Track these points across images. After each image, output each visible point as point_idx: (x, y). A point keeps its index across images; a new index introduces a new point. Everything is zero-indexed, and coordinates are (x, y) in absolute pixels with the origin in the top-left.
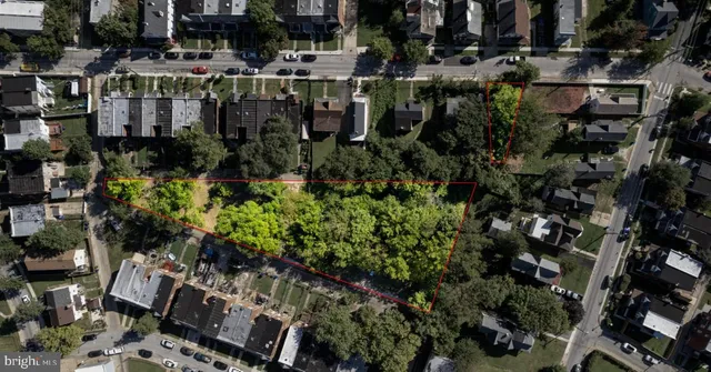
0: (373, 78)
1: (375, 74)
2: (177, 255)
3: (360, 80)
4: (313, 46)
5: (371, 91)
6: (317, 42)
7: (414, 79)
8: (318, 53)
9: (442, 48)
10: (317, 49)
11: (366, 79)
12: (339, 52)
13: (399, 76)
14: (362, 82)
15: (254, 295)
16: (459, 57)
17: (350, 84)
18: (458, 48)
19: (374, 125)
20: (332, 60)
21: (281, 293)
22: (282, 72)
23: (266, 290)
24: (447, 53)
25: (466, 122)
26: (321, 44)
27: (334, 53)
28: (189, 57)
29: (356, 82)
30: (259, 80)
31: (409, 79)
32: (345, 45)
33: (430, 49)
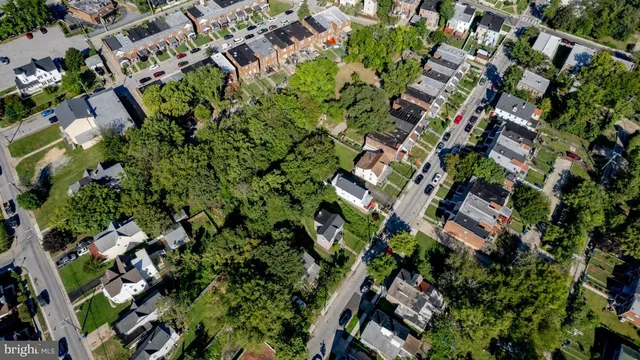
0: (382, 227)
1: (385, 231)
2: (336, 50)
3: (387, 217)
4: (438, 199)
5: (371, 218)
6: (441, 203)
7: (359, 260)
8: (430, 200)
9: (373, 301)
10: (434, 201)
11: (385, 222)
12: (422, 214)
13: (371, 248)
14: (384, 217)
15: (276, 69)
16: (355, 312)
17: (387, 207)
18: (364, 315)
19: (340, 203)
20: (418, 206)
21: (264, 83)
22: (428, 166)
23: (275, 77)
24: (366, 302)
25: (286, 254)
26: (437, 206)
27: (424, 210)
28: (473, 119)
29: (387, 213)
30: (430, 150)
31: (362, 254)
32: (426, 223)
33: (379, 290)
